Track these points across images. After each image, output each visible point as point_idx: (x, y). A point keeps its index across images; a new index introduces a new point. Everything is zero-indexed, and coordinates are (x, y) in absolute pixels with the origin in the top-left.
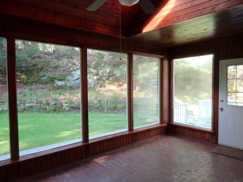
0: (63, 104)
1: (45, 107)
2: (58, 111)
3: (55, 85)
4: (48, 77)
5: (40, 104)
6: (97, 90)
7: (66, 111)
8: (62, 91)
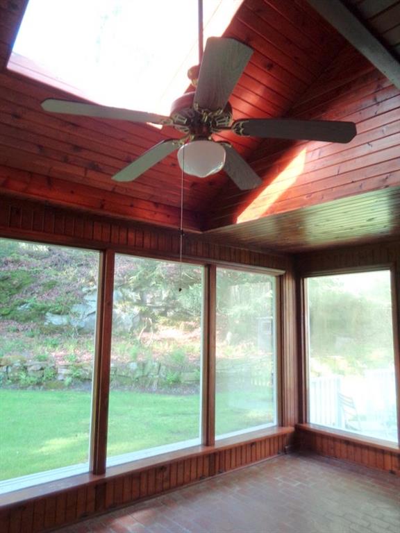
0: (59, 369)
1: (18, 377)
2: (47, 385)
3: (46, 323)
4: (32, 306)
5: (7, 368)
6: (138, 338)
7: (64, 387)
8: (60, 339)
